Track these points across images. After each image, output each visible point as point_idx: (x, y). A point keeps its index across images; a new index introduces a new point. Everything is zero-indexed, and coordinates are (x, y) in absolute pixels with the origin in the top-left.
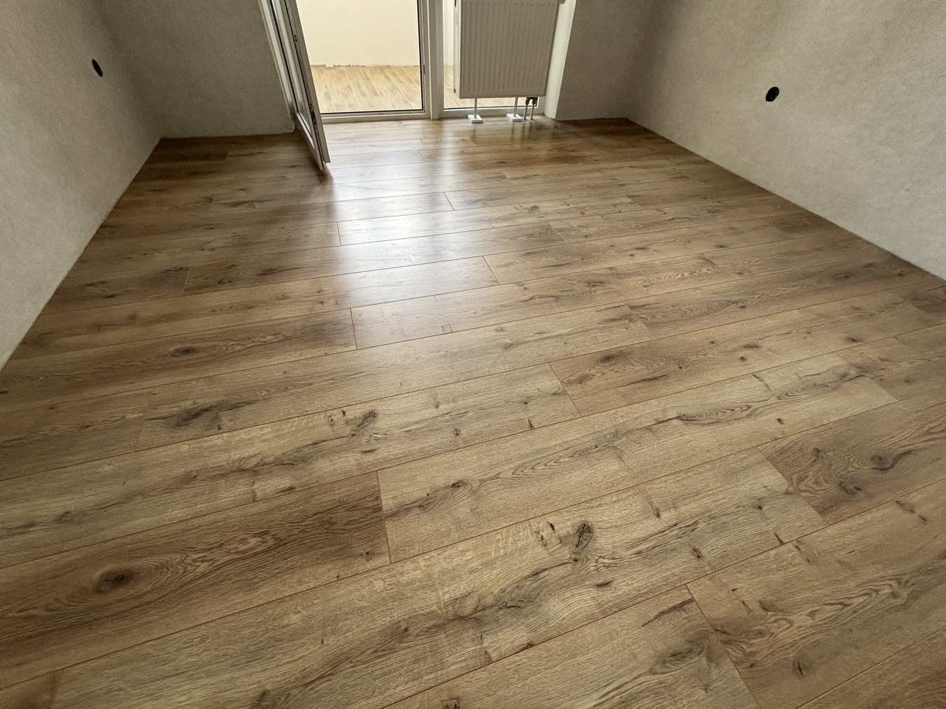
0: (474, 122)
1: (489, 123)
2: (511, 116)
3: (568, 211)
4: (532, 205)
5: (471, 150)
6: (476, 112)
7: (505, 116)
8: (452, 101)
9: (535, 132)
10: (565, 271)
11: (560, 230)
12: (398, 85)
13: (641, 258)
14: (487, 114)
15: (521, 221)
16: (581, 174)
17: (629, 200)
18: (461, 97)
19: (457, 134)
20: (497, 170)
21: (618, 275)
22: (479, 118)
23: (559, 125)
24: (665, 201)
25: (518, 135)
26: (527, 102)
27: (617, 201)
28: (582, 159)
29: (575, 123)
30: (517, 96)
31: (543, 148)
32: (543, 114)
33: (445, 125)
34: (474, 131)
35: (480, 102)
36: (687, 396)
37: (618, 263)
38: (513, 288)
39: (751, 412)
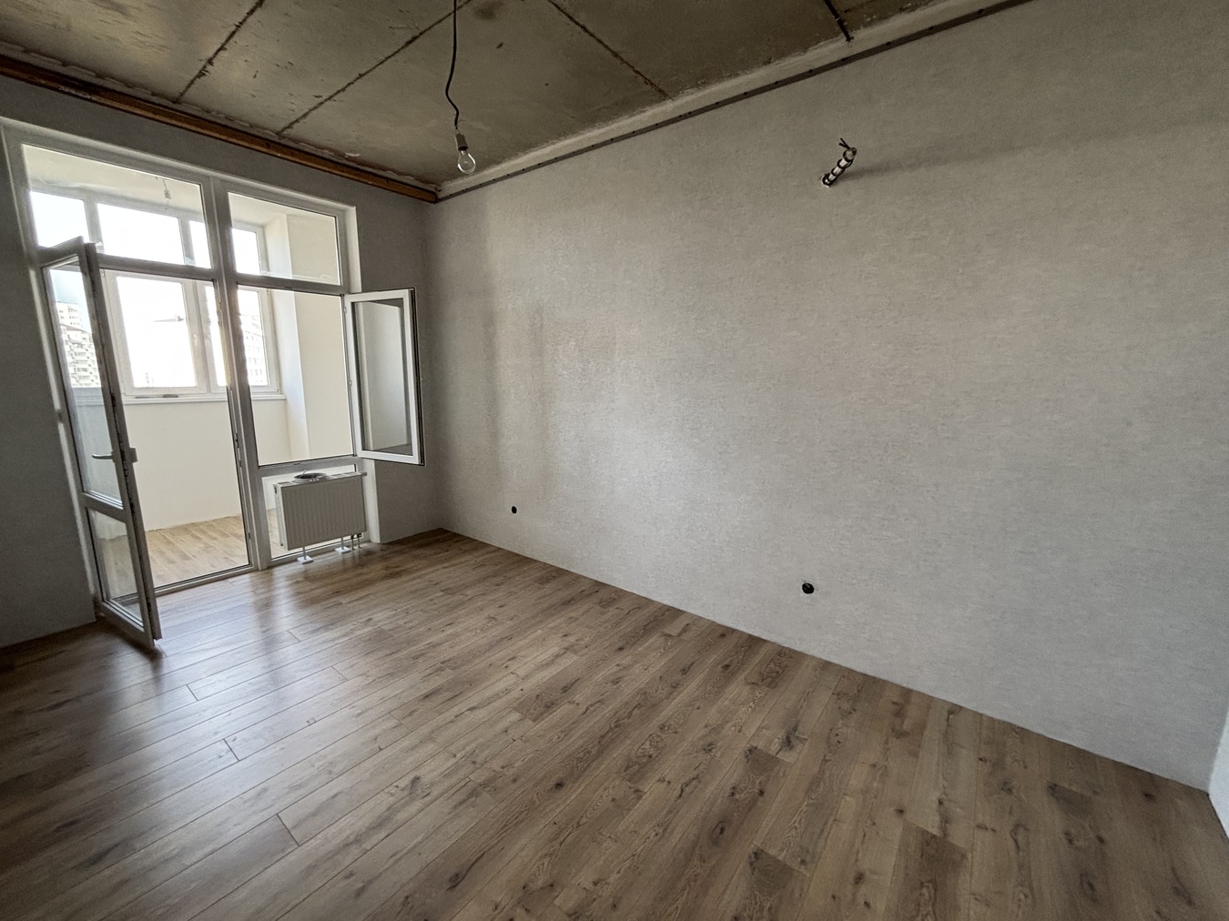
0: (304, 563)
1: (319, 560)
2: (340, 550)
3: (395, 615)
4: (367, 618)
5: (307, 589)
6: (304, 555)
7: (334, 550)
8: (278, 551)
9: (365, 558)
10: (395, 656)
11: (391, 630)
12: (211, 543)
13: (450, 631)
14: (313, 554)
15: (358, 633)
16: (405, 583)
17: (442, 593)
18: (289, 549)
19: (290, 577)
20: (334, 599)
21: (434, 646)
22: (308, 558)
23: (385, 547)
24: (467, 586)
25: (349, 564)
26: (352, 538)
27: (432, 597)
28: (406, 572)
29: (399, 542)
30: (342, 537)
31: (376, 569)
32: (369, 541)
33: (275, 573)
34: (306, 571)
35: (306, 548)
36: (474, 698)
37: (434, 639)
38: (361, 678)
39: (507, 691)
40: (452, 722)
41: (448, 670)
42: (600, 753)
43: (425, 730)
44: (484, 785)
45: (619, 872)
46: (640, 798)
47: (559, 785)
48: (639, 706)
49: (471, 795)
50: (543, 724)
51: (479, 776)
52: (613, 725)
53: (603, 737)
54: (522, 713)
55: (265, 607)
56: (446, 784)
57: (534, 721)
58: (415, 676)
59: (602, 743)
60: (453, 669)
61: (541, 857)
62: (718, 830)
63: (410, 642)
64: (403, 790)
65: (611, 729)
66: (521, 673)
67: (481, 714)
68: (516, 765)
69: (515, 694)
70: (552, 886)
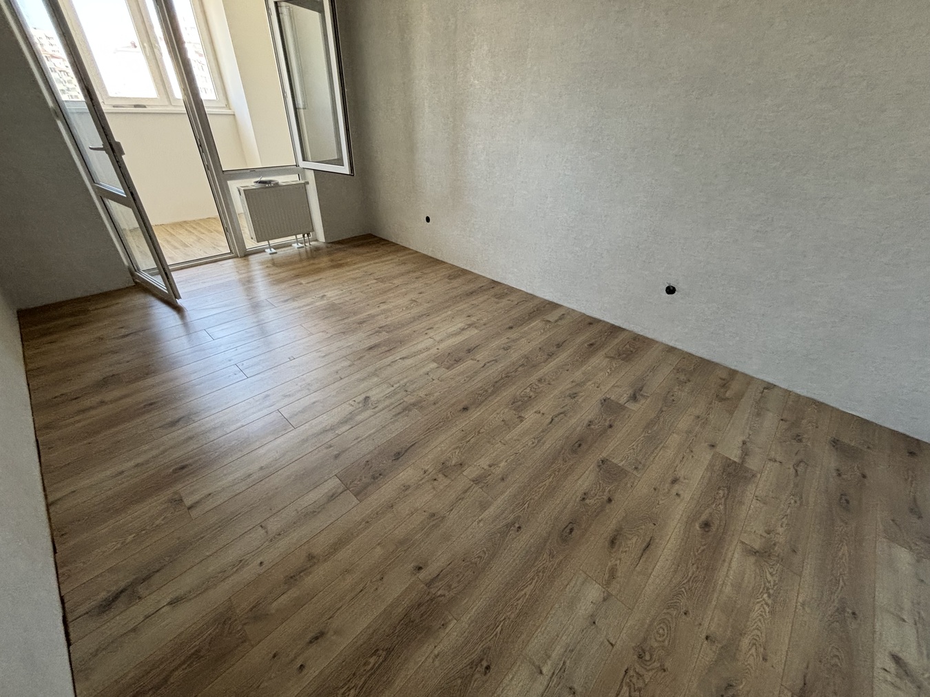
0: (270, 254)
1: (281, 252)
2: (295, 245)
3: (343, 294)
4: (322, 294)
5: (276, 271)
6: (270, 247)
7: (291, 246)
8: (251, 244)
9: (315, 253)
10: (346, 321)
11: (339, 304)
12: (201, 236)
13: (383, 307)
14: (276, 247)
15: (317, 304)
16: (347, 273)
17: (375, 281)
18: (258, 242)
19: (262, 263)
20: (296, 280)
21: (373, 316)
22: (273, 251)
23: (329, 245)
24: (395, 277)
25: (304, 256)
26: (304, 236)
27: (369, 283)
28: (347, 264)
29: (339, 242)
30: (296, 235)
31: (324, 261)
32: (317, 240)
33: (250, 259)
34: (273, 260)
35: (271, 242)
36: (404, 351)
37: (372, 312)
38: (321, 334)
39: (428, 349)
40: (389, 365)
41: (384, 333)
42: (493, 392)
43: (370, 369)
44: (414, 405)
45: (506, 461)
46: (522, 421)
47: (465, 409)
48: (522, 365)
49: (404, 410)
50: (454, 371)
51: (410, 399)
52: (504, 376)
53: (496, 382)
54: (438, 363)
55: (248, 283)
56: (387, 402)
57: (448, 368)
58: (361, 335)
59: (496, 386)
60: (387, 332)
61: (454, 449)
62: (577, 445)
63: (355, 314)
64: (359, 403)
65: (502, 378)
66: (438, 338)
67: (409, 362)
68: (435, 395)
69: (434, 351)
70: (461, 465)
